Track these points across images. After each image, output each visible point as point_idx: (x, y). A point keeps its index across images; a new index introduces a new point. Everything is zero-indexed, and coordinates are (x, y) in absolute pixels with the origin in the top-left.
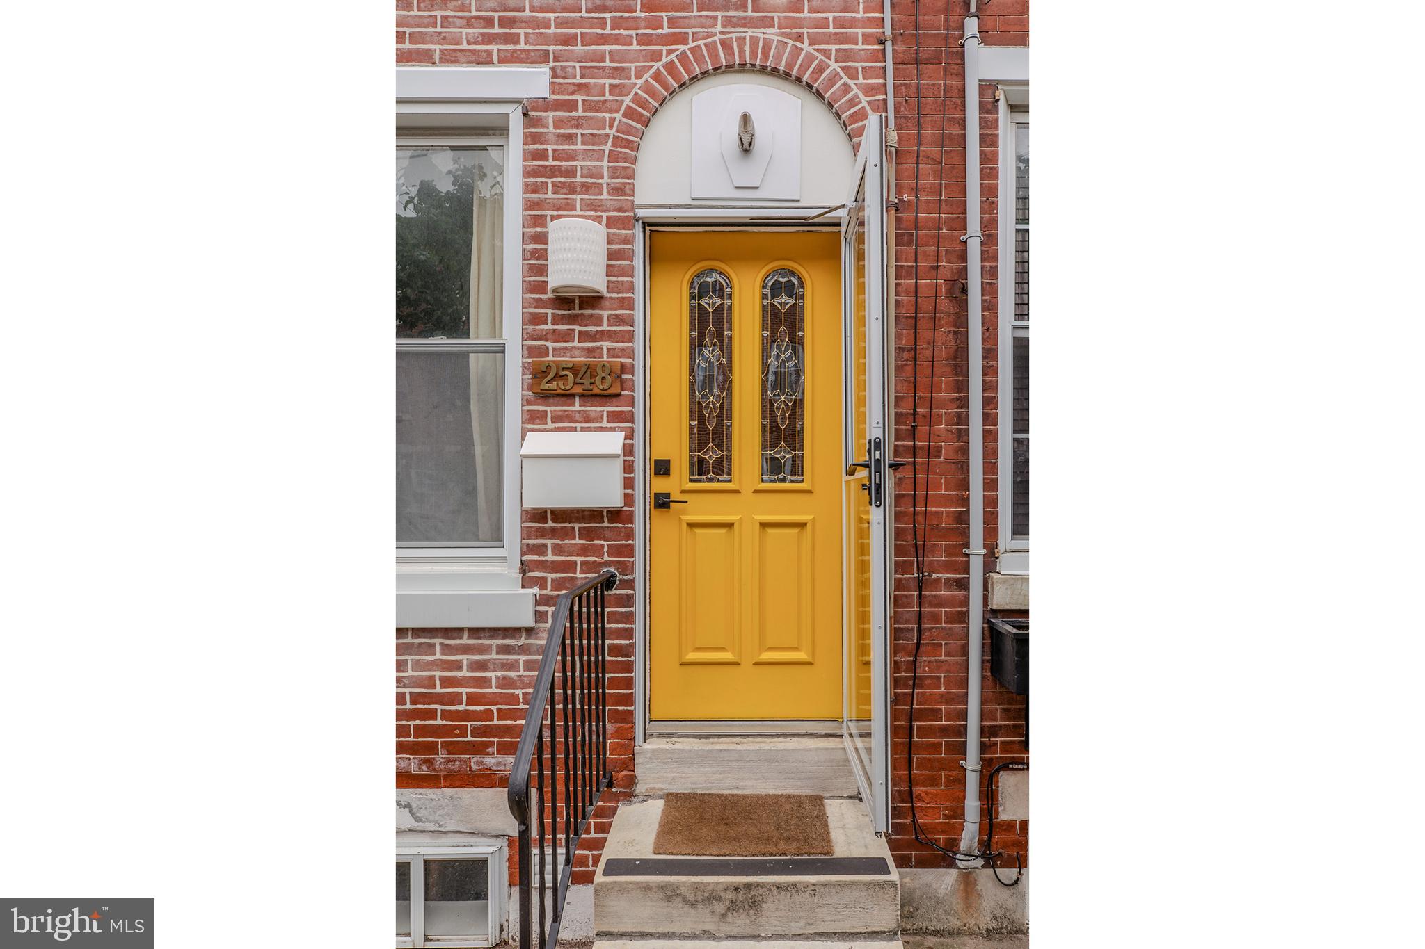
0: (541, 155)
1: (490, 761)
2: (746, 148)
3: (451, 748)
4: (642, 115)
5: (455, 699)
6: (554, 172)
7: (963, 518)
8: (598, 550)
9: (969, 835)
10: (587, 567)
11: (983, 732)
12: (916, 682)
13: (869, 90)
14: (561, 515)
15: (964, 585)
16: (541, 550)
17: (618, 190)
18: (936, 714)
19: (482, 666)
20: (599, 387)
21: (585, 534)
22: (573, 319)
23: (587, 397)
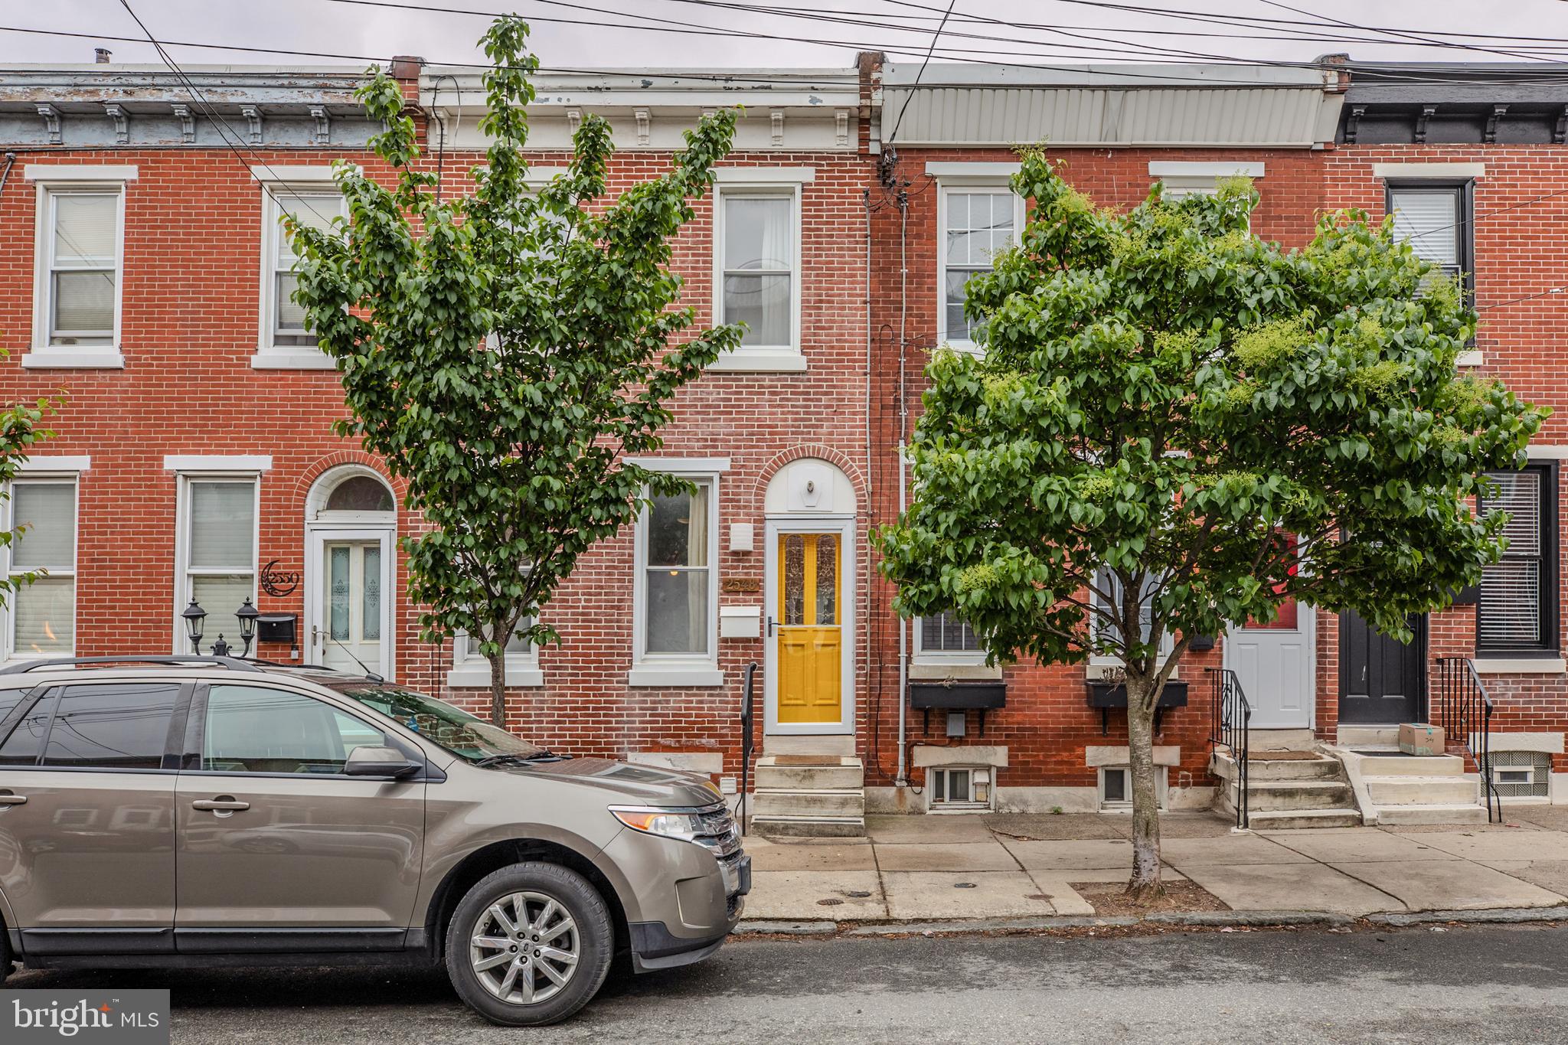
0: (727, 494)
1: (704, 741)
2: (810, 491)
3: (688, 736)
4: (767, 478)
5: (690, 715)
6: (732, 500)
7: (898, 642)
8: (749, 655)
9: (901, 772)
10: (745, 661)
11: (906, 729)
12: (879, 709)
13: (860, 467)
14: (733, 640)
15: (898, 669)
16: (726, 654)
17: (758, 508)
18: (887, 722)
19: (701, 702)
20: (750, 589)
21: (744, 648)
22: (739, 561)
23: (745, 592)
